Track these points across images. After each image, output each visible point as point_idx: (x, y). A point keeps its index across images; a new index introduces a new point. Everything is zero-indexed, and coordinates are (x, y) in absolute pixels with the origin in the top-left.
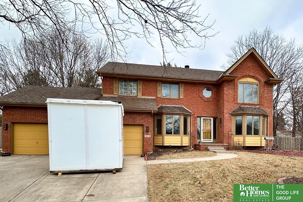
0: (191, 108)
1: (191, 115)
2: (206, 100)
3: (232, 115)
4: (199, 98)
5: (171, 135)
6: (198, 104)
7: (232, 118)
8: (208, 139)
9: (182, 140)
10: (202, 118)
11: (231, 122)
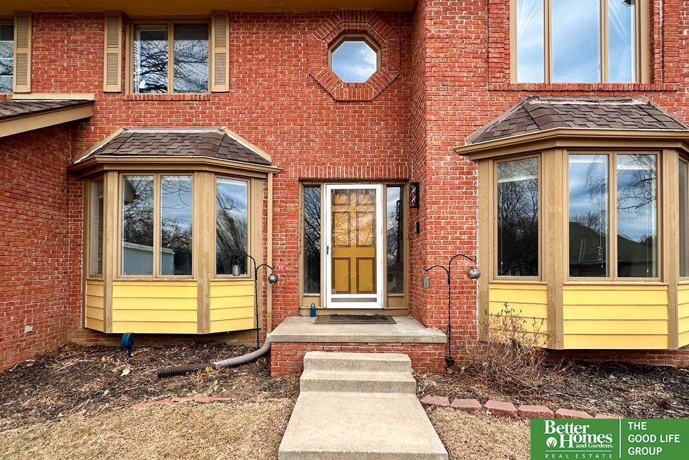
0: (270, 139)
1: (266, 174)
2: (346, 97)
3: (478, 156)
4: (308, 85)
5: (149, 277)
6: (305, 115)
7: (476, 173)
8: (358, 292)
9: (208, 306)
10: (327, 189)
11: (469, 198)
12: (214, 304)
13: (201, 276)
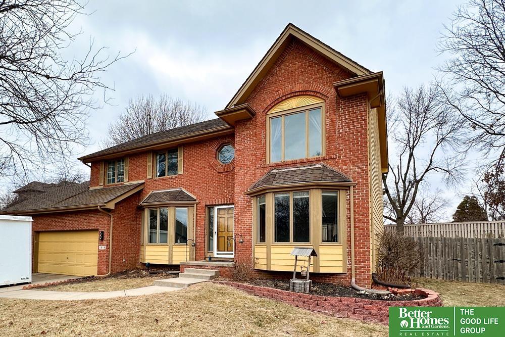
0: (196, 190)
3: (252, 195)
5: (156, 244)
6: (208, 180)
7: (252, 202)
8: (228, 251)
9: (172, 254)
10: (216, 208)
11: (249, 212)
12: (174, 254)
13: (170, 243)
